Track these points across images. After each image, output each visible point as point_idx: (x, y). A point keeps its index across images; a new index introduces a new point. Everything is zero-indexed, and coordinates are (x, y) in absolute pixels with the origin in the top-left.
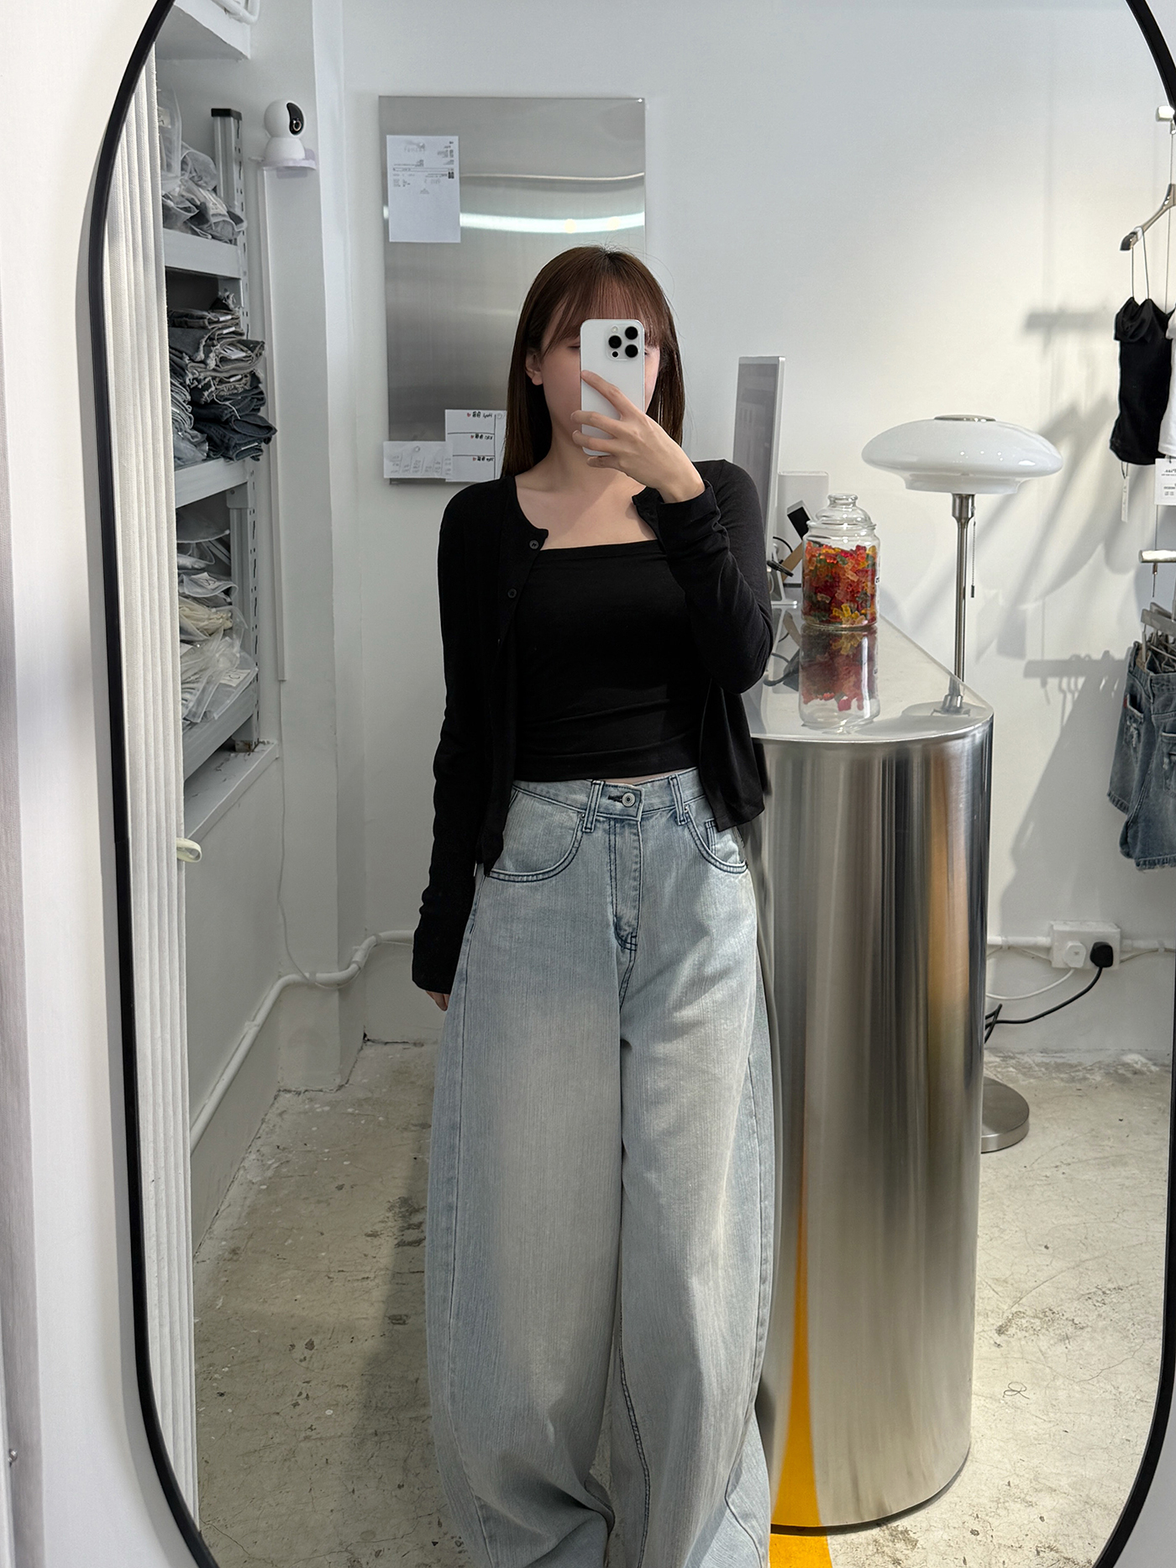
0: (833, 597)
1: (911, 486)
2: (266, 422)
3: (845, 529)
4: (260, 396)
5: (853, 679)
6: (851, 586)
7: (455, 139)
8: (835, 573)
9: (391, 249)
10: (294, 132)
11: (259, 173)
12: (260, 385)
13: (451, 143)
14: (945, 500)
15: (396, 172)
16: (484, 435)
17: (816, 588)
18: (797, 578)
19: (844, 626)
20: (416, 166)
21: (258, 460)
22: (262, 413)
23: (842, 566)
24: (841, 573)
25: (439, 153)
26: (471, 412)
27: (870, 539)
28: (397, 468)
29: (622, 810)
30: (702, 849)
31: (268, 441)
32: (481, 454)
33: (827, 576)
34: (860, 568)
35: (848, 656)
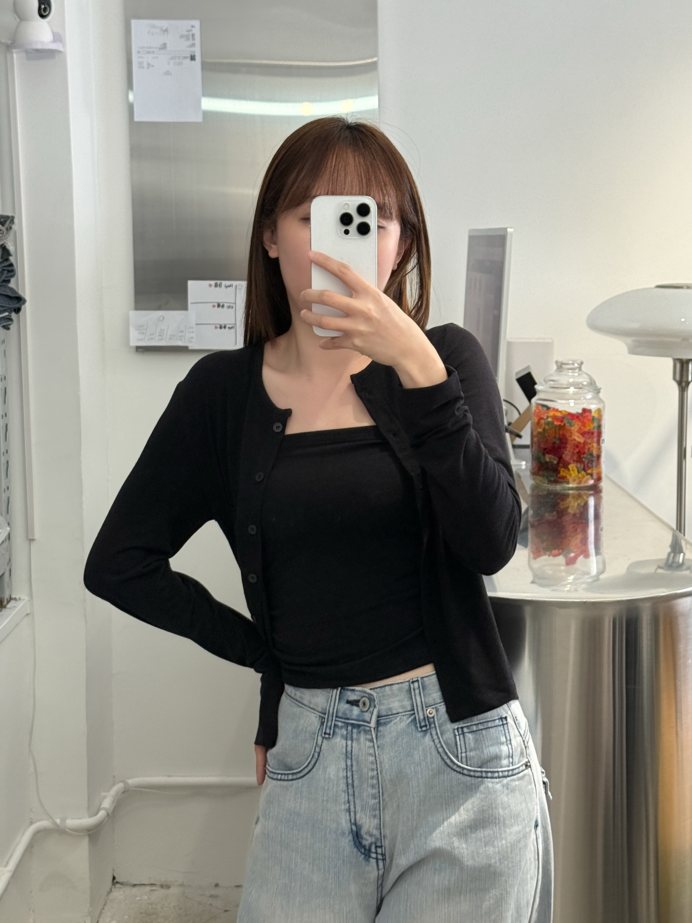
0: (560, 458)
1: (633, 351)
2: (15, 292)
3: (571, 392)
4: (10, 268)
5: (579, 536)
6: (577, 447)
7: (197, 23)
8: (563, 435)
9: (135, 128)
10: (42, 16)
11: (8, 56)
12: (11, 258)
13: (192, 27)
14: (666, 365)
15: (139, 55)
16: (226, 305)
17: (545, 449)
18: (526, 440)
19: (571, 486)
20: (160, 49)
21: (8, 329)
22: (12, 285)
23: (569, 428)
24: (568, 435)
25: (182, 36)
26: (213, 283)
27: (595, 401)
28: (143, 336)
29: (358, 716)
30: (445, 758)
31: (18, 310)
32: (223, 323)
33: (555, 437)
34: (586, 429)
35: (574, 515)
